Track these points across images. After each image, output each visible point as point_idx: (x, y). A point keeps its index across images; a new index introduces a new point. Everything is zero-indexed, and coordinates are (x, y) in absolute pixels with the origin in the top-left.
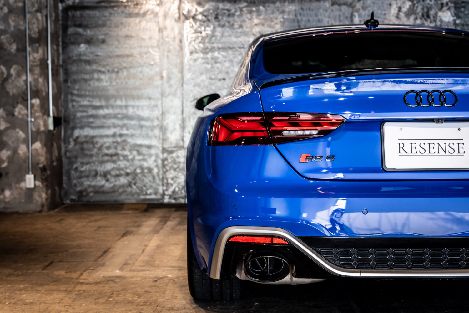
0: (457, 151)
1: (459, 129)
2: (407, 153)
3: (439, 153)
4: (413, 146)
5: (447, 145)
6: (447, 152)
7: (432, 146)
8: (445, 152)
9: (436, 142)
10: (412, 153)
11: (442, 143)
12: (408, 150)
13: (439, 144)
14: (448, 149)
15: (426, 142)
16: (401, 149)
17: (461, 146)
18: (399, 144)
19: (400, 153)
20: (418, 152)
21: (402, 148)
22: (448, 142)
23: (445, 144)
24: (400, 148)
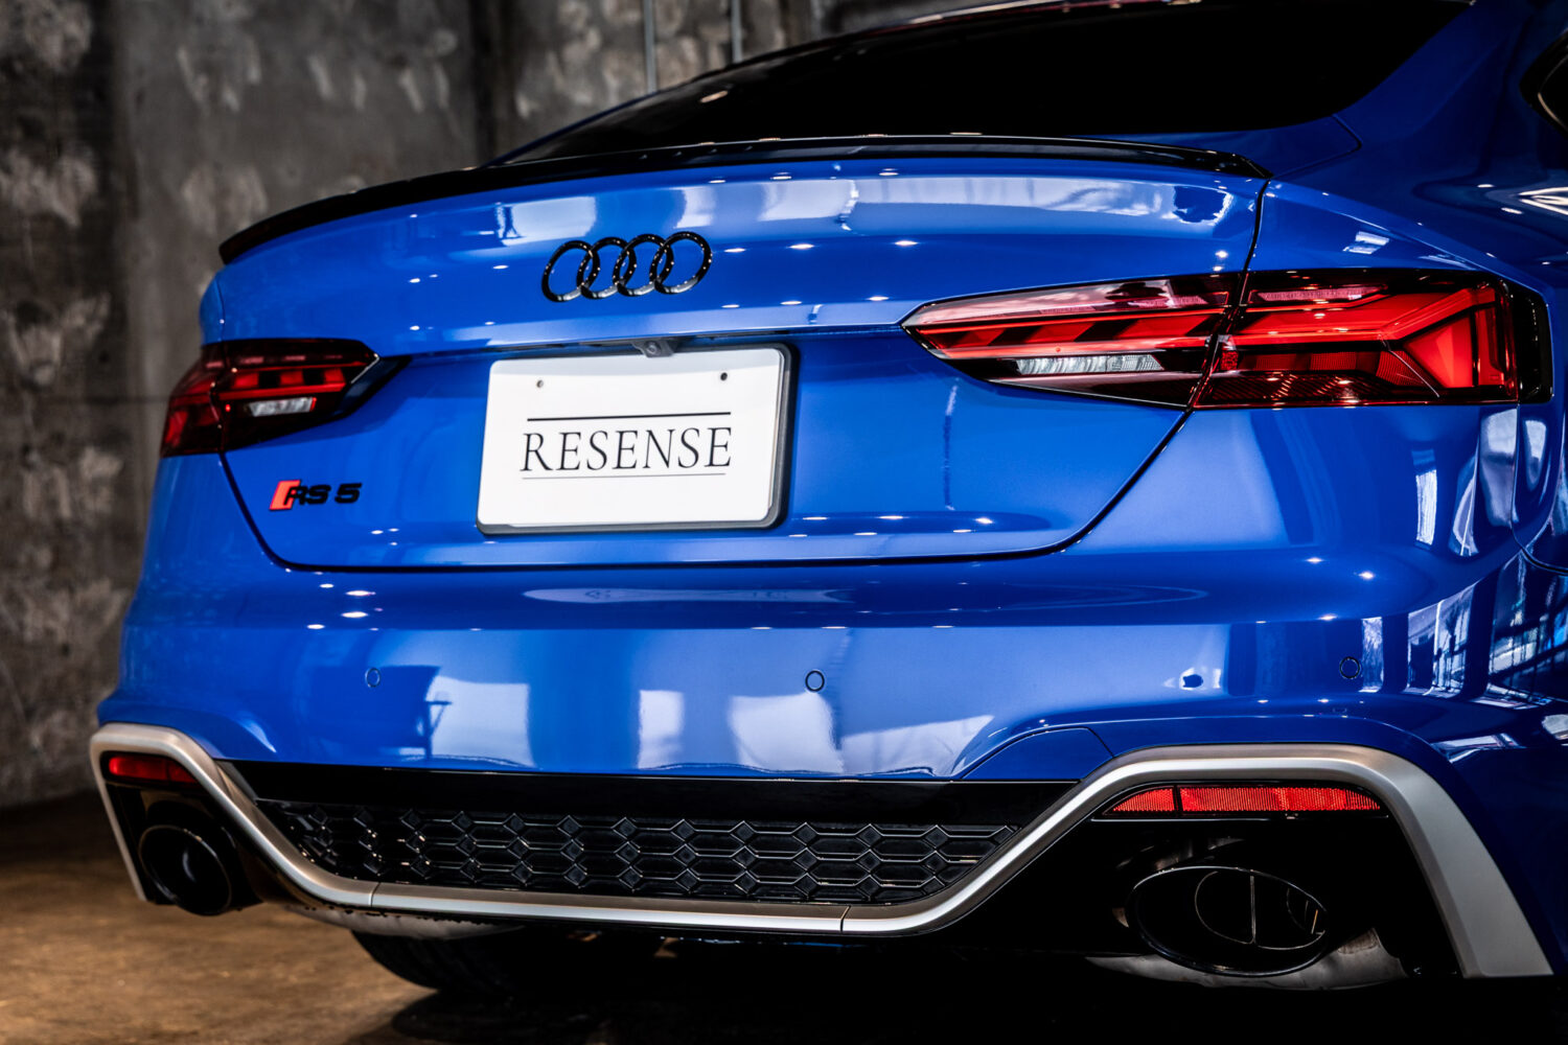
0: (704, 458)
1: (724, 377)
2: (547, 468)
3: (647, 466)
4: (572, 442)
5: (677, 436)
6: (673, 462)
7: (628, 440)
8: (667, 463)
9: (642, 425)
10: (562, 468)
11: (660, 428)
12: (553, 460)
13: (651, 433)
14: (679, 452)
15: (613, 427)
16: (532, 455)
17: (721, 437)
18: (529, 436)
19: (526, 469)
20: (583, 466)
21: (536, 452)
22: (680, 425)
23: (671, 431)
24: (528, 451)
